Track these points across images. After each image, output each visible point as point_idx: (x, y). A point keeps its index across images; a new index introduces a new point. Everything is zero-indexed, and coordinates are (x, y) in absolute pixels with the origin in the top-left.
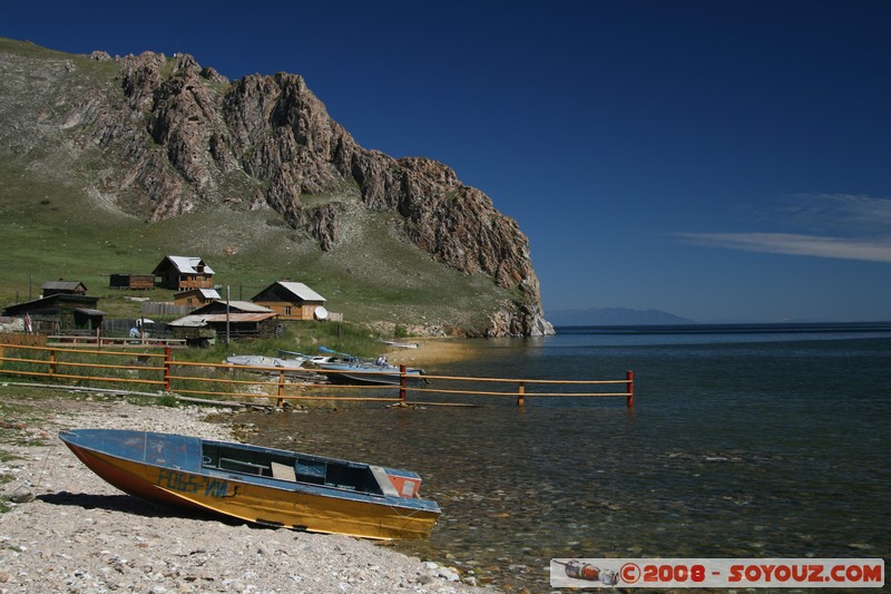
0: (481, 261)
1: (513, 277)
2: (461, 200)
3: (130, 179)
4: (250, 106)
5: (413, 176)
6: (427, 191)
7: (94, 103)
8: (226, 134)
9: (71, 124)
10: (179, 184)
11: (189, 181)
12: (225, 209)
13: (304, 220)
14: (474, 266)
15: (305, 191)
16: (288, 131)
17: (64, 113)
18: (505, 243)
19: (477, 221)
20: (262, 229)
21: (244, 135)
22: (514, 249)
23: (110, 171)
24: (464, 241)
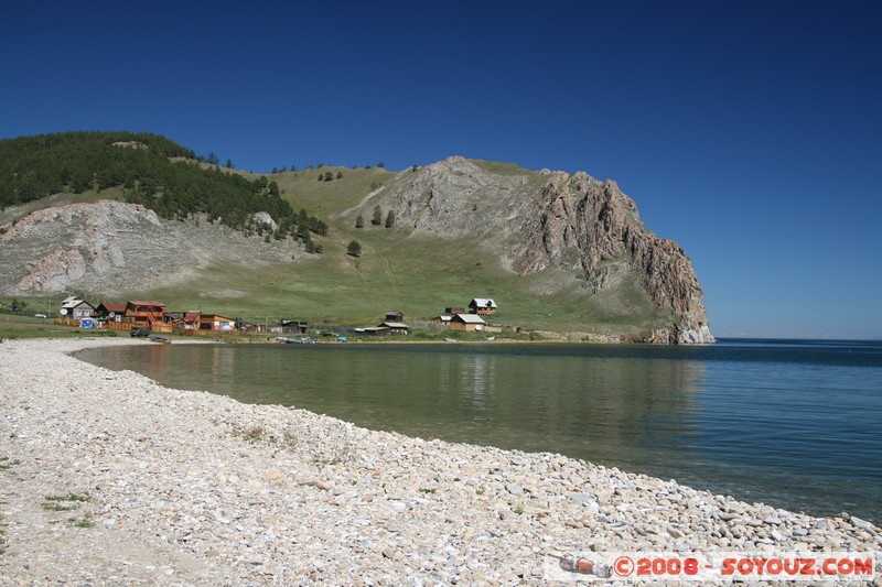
0: (672, 300)
1: (683, 310)
2: (672, 265)
3: (523, 251)
4: (589, 207)
5: (656, 249)
6: (661, 258)
7: (525, 204)
8: (575, 225)
9: (512, 216)
10: (541, 254)
11: (548, 252)
12: (560, 268)
13: (593, 275)
14: (667, 303)
15: (603, 259)
16: (602, 224)
17: (511, 209)
18: (685, 290)
19: (676, 278)
20: (572, 279)
21: (583, 225)
22: (688, 294)
23: (518, 246)
24: (668, 289)
